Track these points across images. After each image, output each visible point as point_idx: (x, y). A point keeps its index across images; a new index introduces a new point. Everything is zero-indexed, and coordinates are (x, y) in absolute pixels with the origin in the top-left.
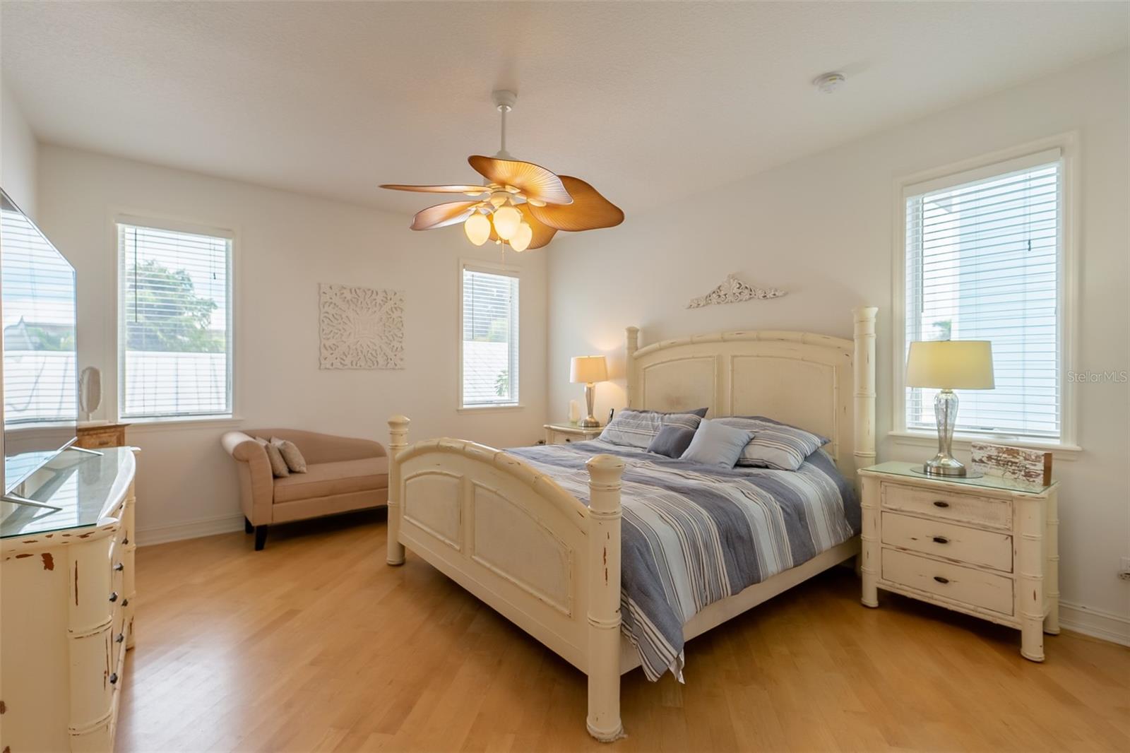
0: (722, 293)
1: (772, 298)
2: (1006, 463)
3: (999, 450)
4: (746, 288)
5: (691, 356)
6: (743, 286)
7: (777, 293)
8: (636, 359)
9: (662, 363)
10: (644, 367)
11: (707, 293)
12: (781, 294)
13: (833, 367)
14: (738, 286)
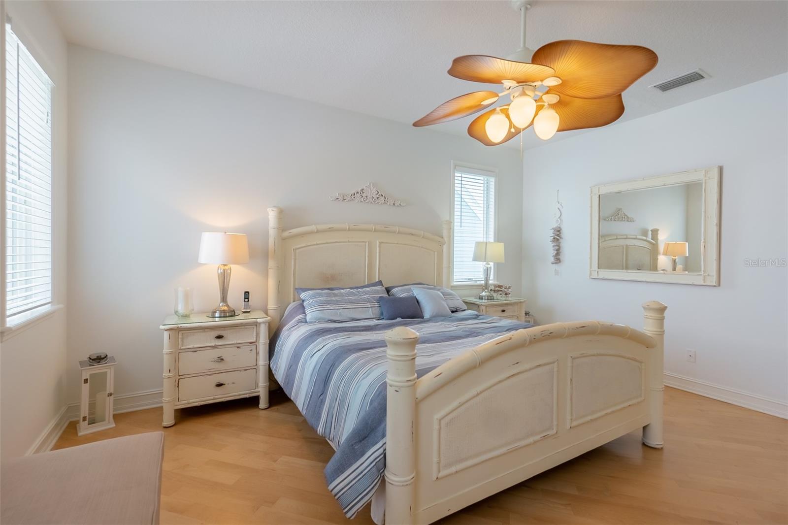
0: (364, 195)
1: (398, 206)
2: (498, 291)
3: (495, 286)
4: (382, 195)
5: (347, 240)
6: (380, 194)
7: (401, 204)
8: (284, 239)
9: (317, 244)
10: (294, 248)
11: (353, 192)
12: (404, 204)
13: (435, 252)
14: (377, 193)
